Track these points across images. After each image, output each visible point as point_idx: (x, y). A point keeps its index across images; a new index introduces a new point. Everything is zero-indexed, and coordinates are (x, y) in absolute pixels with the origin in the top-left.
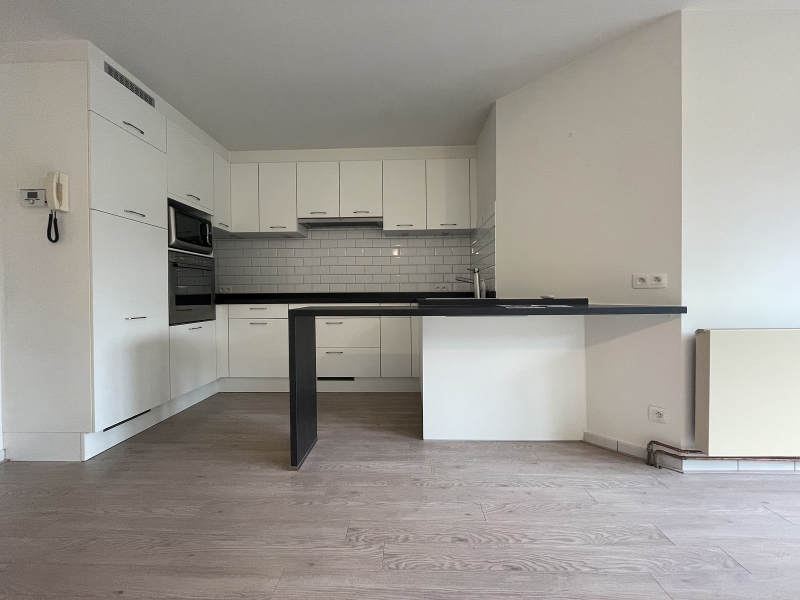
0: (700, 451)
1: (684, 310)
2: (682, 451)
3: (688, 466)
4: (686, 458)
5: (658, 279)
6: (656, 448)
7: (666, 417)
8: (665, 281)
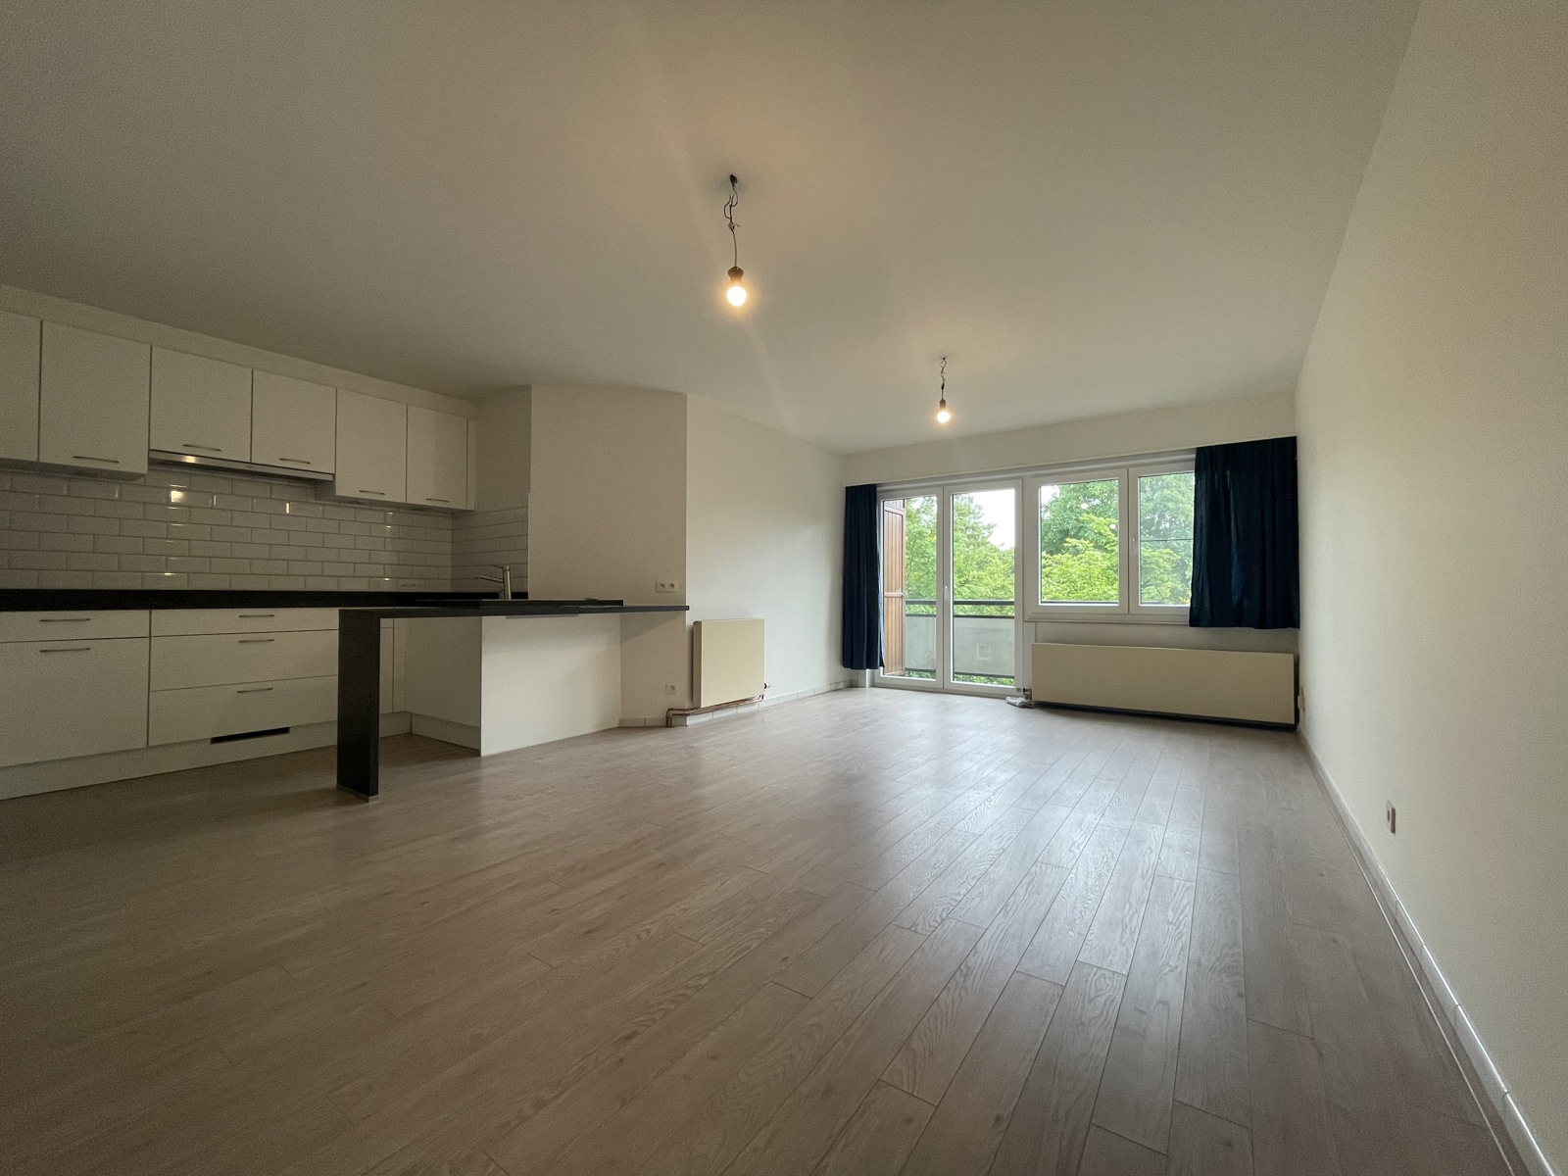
0: (696, 708)
1: (687, 608)
2: (685, 710)
3: (691, 721)
4: (688, 715)
5: (672, 585)
6: (672, 712)
7: (677, 689)
8: (676, 587)
